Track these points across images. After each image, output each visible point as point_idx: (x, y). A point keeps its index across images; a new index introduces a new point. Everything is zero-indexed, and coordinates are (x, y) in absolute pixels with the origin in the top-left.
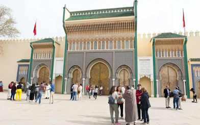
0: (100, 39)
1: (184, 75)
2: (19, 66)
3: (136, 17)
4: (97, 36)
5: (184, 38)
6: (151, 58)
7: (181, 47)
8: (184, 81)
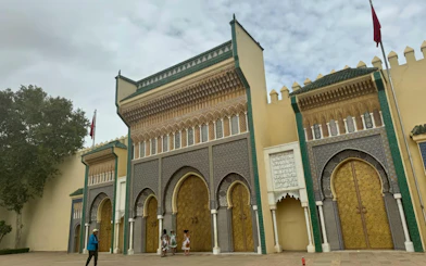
0: (183, 124)
1: (393, 178)
2: (74, 202)
3: (237, 58)
4: (177, 119)
5: (372, 75)
6: (296, 146)
7: (371, 99)
8: (397, 196)
